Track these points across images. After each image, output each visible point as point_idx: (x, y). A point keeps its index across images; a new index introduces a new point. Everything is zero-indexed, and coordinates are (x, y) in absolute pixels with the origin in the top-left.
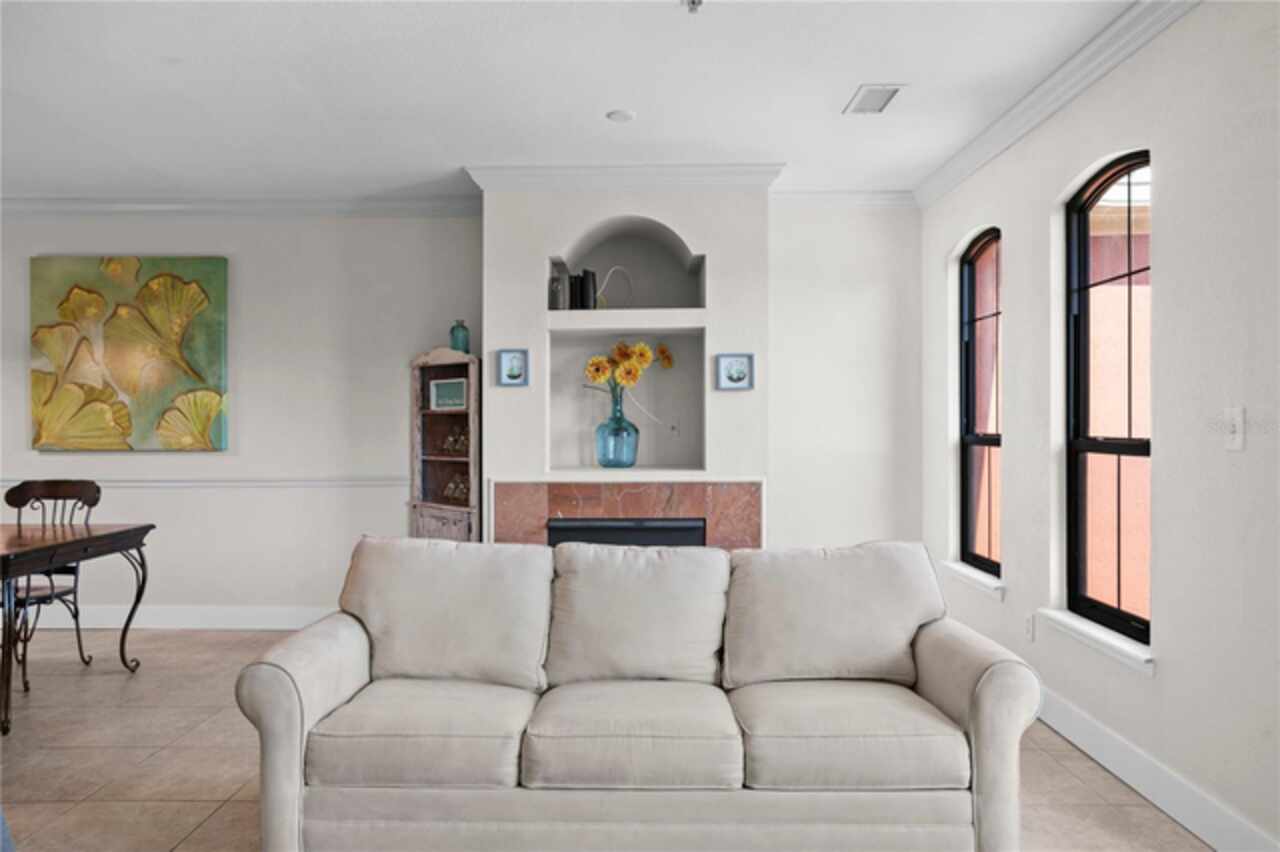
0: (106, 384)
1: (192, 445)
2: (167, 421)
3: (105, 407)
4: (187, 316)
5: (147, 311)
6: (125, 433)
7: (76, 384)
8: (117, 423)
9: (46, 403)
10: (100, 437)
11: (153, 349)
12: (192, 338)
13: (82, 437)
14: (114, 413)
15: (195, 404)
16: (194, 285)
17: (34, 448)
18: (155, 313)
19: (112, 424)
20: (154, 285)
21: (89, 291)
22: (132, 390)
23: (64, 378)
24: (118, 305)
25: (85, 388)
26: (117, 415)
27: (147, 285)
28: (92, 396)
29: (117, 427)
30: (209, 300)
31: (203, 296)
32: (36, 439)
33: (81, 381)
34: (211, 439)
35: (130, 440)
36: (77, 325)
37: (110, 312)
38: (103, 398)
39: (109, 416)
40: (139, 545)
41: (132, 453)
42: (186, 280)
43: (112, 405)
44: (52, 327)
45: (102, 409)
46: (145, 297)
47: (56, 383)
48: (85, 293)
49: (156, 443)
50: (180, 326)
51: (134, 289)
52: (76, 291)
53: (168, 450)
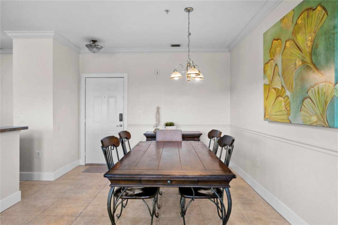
0: (282, 87)
1: (317, 122)
2: (304, 106)
3: (282, 99)
4: (315, 32)
5: (296, 39)
6: (288, 114)
7: (273, 88)
8: (286, 108)
9: (267, 99)
10: (281, 115)
12: (316, 47)
13: (276, 115)
14: (285, 102)
15: (318, 93)
16: (319, 8)
17: (265, 120)
18: (299, 38)
19: (284, 108)
20: (299, 21)
21: (277, 40)
23: (271, 86)
24: (286, 42)
25: (277, 90)
26: (286, 103)
27: (296, 23)
28: (278, 94)
29: (286, 109)
30: (327, 14)
32: (265, 116)
33: (275, 87)
34: (328, 120)
35: (290, 117)
36: (274, 59)
37: (283, 48)
38: (281, 95)
39: (283, 104)
41: (291, 124)
42: (314, 8)
43: (284, 98)
44: (268, 63)
45: (281, 101)
46: (296, 31)
47: (269, 89)
48: (276, 41)
49: (300, 121)
50: (311, 41)
51: (291, 29)
52: (274, 41)
53: (304, 125)
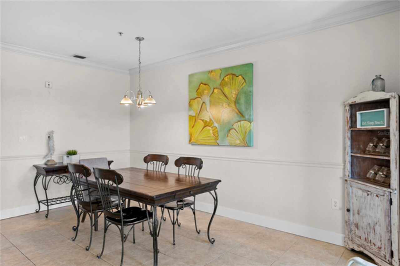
0: (211, 120)
1: (239, 144)
2: (230, 134)
3: (210, 128)
4: (238, 90)
5: (224, 90)
6: (216, 139)
7: (201, 120)
8: (214, 135)
9: (193, 127)
10: (209, 140)
11: (226, 105)
12: (239, 99)
13: (203, 140)
14: (213, 131)
15: (241, 126)
16: (240, 77)
17: (189, 143)
18: (226, 90)
19: (212, 135)
20: (226, 79)
21: (205, 84)
22: (218, 121)
23: (198, 118)
24: (214, 89)
25: (204, 121)
26: (214, 131)
27: (223, 79)
28: (207, 124)
29: (214, 136)
30: (246, 83)
31: (243, 81)
32: (190, 141)
33: (202, 119)
34: (247, 142)
35: (218, 141)
36: (202, 98)
37: (211, 92)
38: (209, 125)
39: (211, 132)
40: (215, 189)
41: (219, 146)
42: (237, 75)
43: (212, 128)
44: (194, 99)
45: (209, 129)
46: (223, 84)
47: (196, 119)
48: (204, 85)
49: (227, 144)
50: (235, 95)
51: (219, 82)
52: (202, 85)
53: (231, 146)
